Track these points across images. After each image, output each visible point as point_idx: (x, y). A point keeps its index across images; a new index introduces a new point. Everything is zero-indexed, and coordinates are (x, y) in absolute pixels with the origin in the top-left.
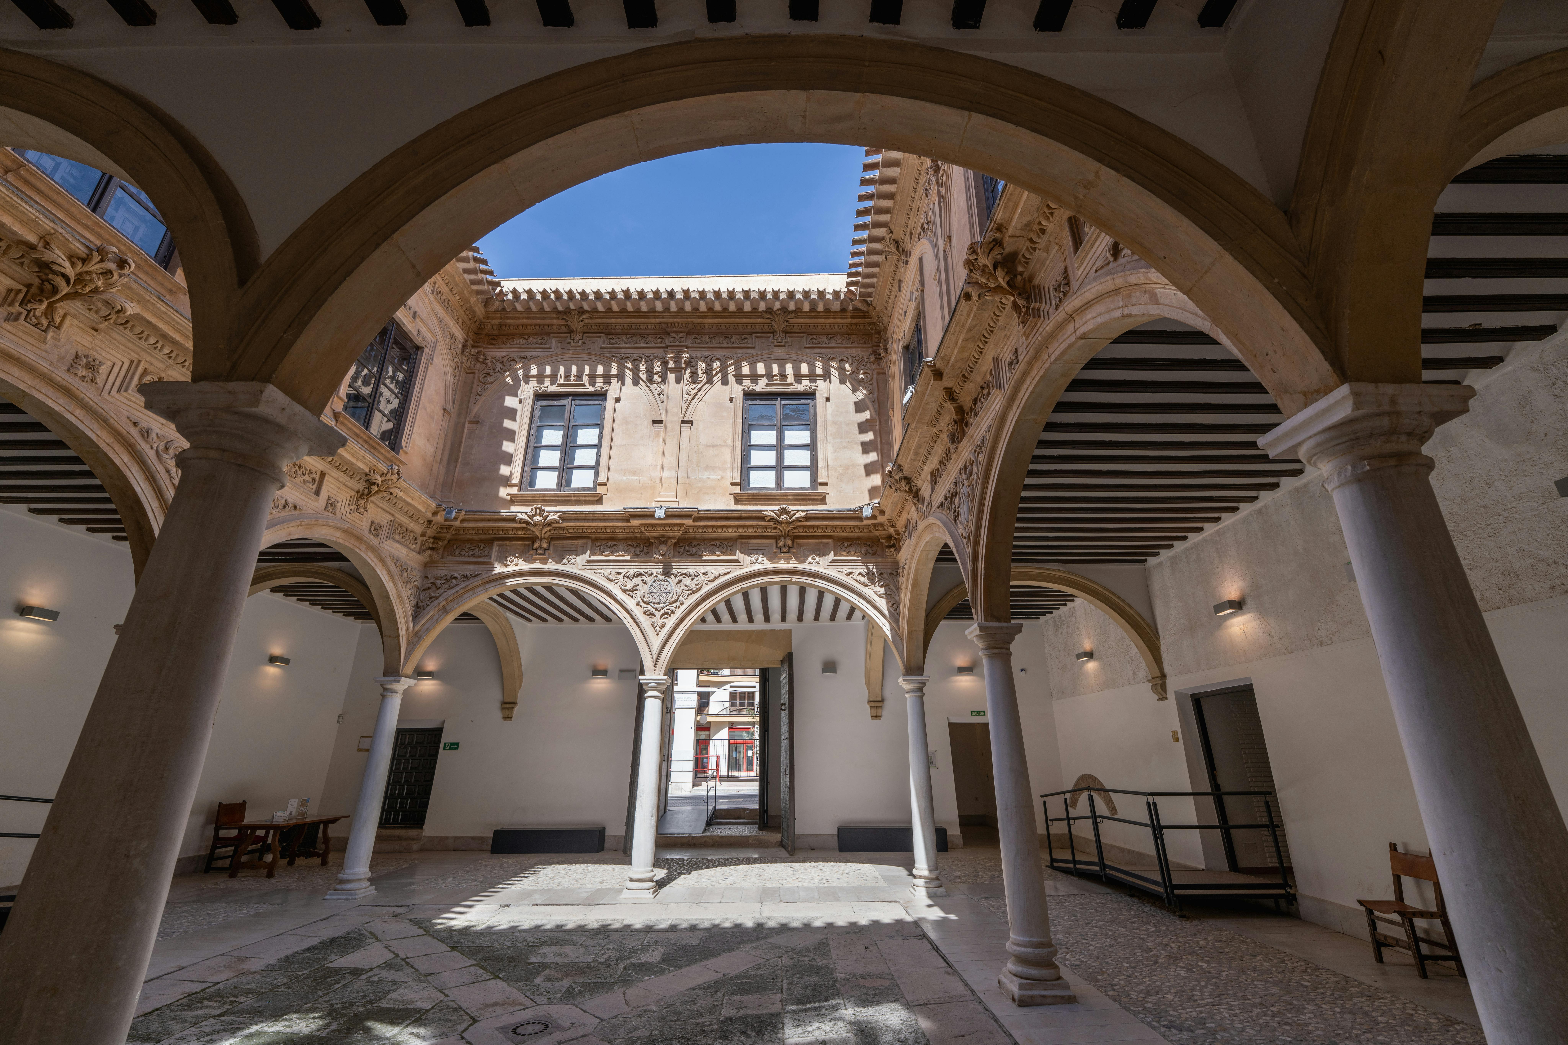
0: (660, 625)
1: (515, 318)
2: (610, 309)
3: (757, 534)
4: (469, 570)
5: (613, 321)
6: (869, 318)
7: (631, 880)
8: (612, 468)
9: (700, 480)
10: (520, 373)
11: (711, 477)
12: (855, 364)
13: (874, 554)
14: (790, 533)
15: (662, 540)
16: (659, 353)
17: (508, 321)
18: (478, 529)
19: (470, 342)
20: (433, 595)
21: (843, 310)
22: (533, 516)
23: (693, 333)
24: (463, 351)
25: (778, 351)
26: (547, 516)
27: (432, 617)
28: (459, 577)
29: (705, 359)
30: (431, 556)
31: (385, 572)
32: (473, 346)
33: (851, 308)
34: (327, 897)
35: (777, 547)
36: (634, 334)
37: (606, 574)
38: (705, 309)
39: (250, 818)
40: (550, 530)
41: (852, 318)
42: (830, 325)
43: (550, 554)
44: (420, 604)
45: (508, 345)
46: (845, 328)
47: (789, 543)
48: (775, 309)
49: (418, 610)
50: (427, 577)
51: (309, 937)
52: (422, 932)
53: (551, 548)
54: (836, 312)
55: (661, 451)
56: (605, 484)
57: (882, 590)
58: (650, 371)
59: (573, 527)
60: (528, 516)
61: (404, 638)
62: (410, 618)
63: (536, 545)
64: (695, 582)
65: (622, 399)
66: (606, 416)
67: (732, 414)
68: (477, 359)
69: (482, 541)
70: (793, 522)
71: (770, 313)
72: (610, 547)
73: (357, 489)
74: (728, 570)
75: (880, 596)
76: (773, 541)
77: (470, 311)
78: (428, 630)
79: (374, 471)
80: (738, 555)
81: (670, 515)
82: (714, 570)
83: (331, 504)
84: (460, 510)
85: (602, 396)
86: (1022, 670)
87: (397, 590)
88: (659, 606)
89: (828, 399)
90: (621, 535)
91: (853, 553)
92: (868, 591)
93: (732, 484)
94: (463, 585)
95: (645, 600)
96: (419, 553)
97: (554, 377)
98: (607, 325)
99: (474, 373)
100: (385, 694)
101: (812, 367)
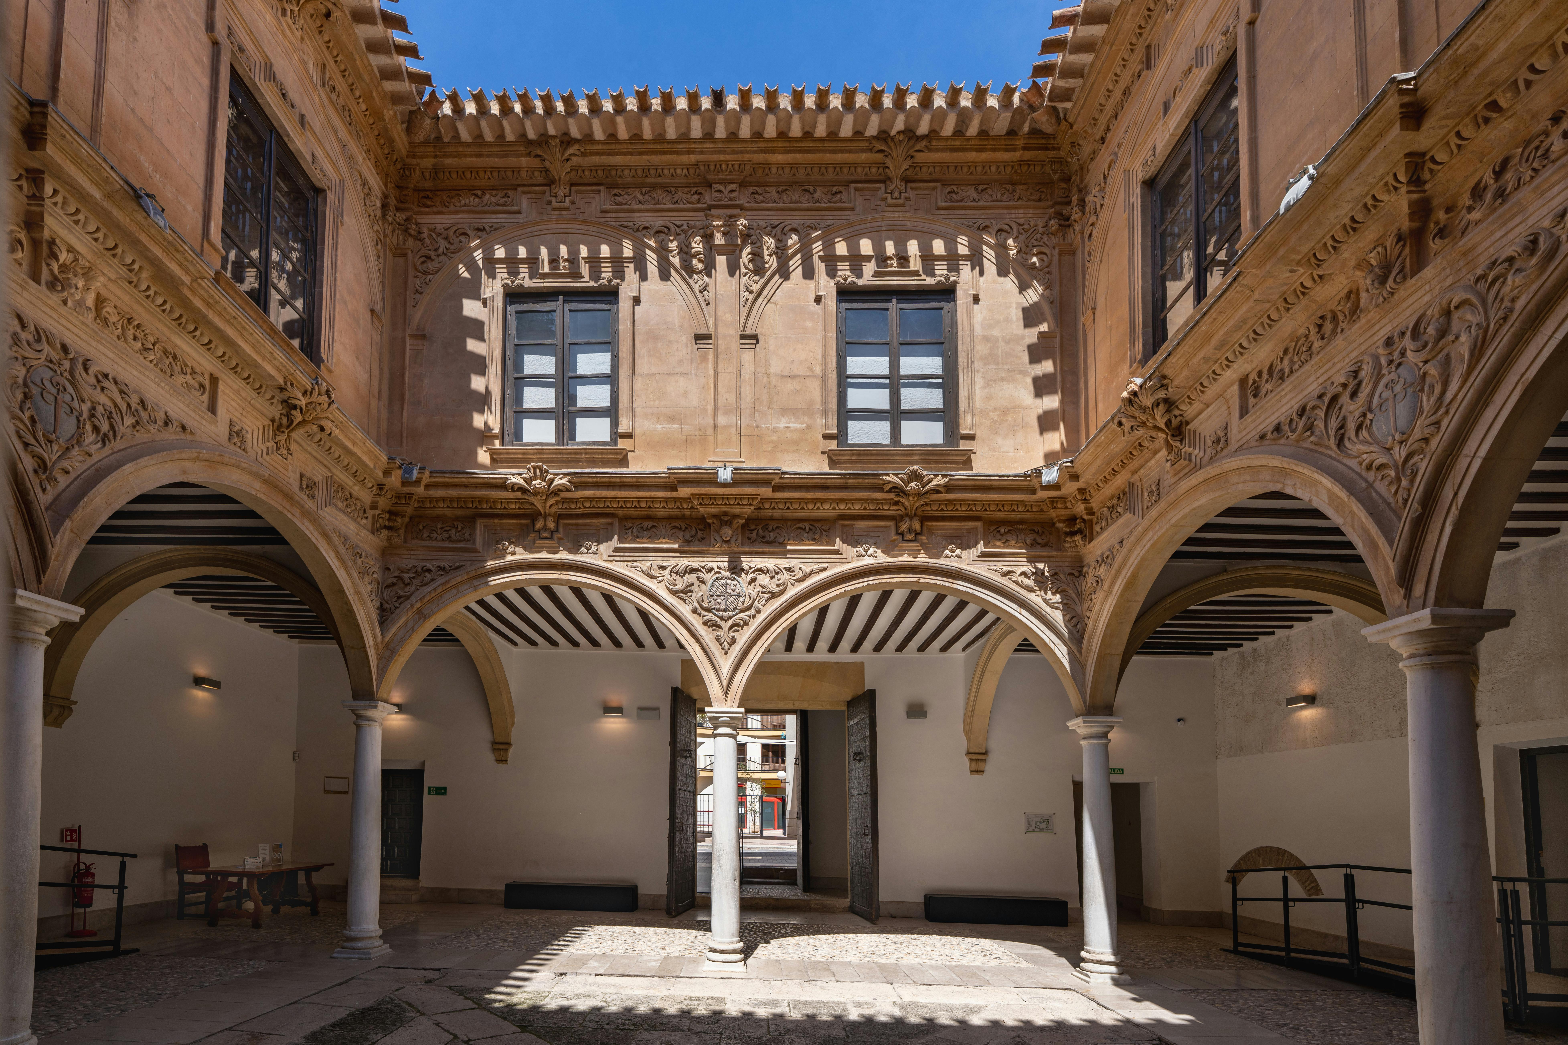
0: (728, 640)
1: (459, 155)
2: (612, 137)
3: (867, 512)
4: (447, 559)
5: (618, 160)
6: (1054, 149)
7: (713, 950)
8: (638, 410)
9: (775, 430)
10: (478, 255)
11: (792, 425)
12: (1022, 238)
13: (1045, 545)
14: (919, 512)
15: (724, 519)
16: (697, 219)
17: (448, 161)
18: (451, 500)
19: (392, 202)
20: (401, 593)
21: (1012, 133)
22: (532, 479)
23: (751, 184)
24: (384, 215)
25: (894, 216)
26: (552, 480)
27: (405, 624)
28: (433, 569)
29: (772, 230)
30: (389, 539)
31: (332, 554)
32: (398, 209)
33: (1026, 128)
34: (335, 955)
35: (898, 533)
36: (653, 187)
37: (644, 568)
38: (774, 135)
39: (216, 862)
40: (557, 503)
41: (1024, 149)
42: (984, 164)
43: (560, 539)
44: (386, 606)
45: (452, 208)
46: (1008, 170)
47: (917, 526)
48: (893, 133)
49: (385, 615)
50: (389, 569)
51: (332, 1007)
52: (471, 1004)
53: (561, 529)
54: (998, 138)
55: (711, 384)
56: (629, 436)
57: (1057, 598)
58: (685, 252)
59: (590, 499)
60: (524, 479)
61: (373, 650)
62: (377, 624)
63: (539, 525)
64: (775, 580)
65: (643, 299)
66: (621, 328)
67: (820, 326)
68: (406, 230)
69: (457, 518)
70: (926, 492)
71: (885, 140)
72: (647, 529)
73: (270, 416)
74: (826, 565)
75: (1053, 606)
76: (891, 524)
77: (384, 137)
78: (403, 641)
79: (292, 384)
80: (838, 544)
81: (740, 480)
82: (804, 564)
83: (235, 434)
84: (422, 468)
85: (611, 295)
86: (1179, 720)
87: (353, 582)
88: (725, 614)
89: (976, 299)
90: (661, 513)
91: (1013, 542)
92: (1035, 599)
93: (826, 437)
94: (441, 580)
95: (705, 605)
96: (373, 533)
97: (533, 261)
98: (607, 169)
99: (405, 255)
100: (360, 722)
101: (951, 244)
